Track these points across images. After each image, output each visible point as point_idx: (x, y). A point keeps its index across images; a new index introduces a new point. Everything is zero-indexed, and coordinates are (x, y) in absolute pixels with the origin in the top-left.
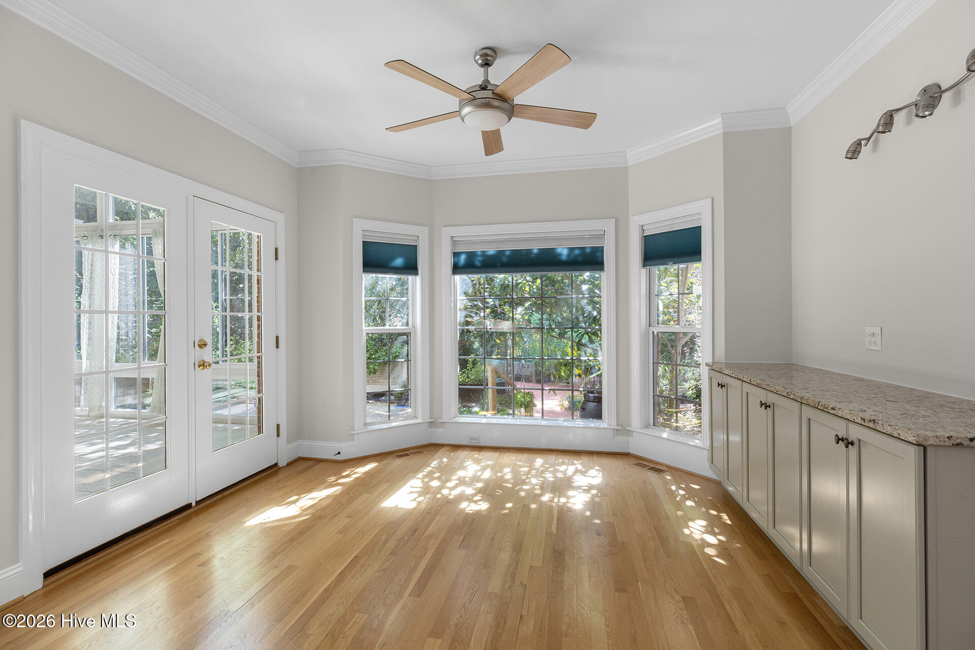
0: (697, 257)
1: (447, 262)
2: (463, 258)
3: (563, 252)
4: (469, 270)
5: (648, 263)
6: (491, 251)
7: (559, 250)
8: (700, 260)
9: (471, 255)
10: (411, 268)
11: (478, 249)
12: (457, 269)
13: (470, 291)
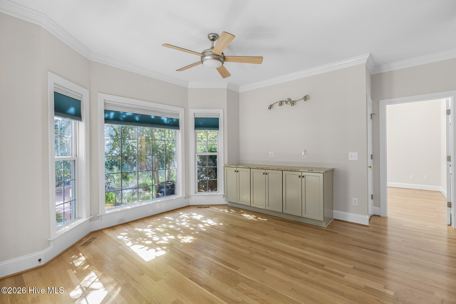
0: (217, 128)
1: (102, 116)
2: (112, 115)
3: (165, 120)
4: (117, 122)
5: (197, 128)
6: (129, 113)
7: (163, 118)
8: (218, 130)
9: (117, 114)
10: (78, 116)
11: (121, 110)
12: (107, 120)
13: (114, 134)
